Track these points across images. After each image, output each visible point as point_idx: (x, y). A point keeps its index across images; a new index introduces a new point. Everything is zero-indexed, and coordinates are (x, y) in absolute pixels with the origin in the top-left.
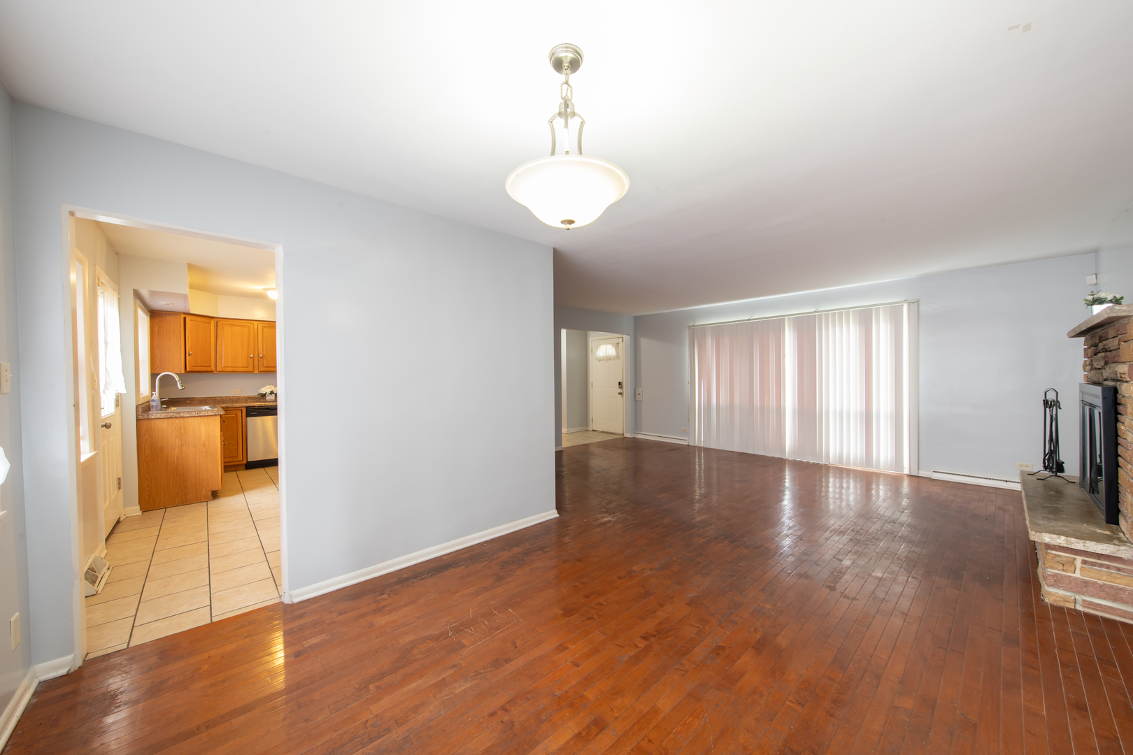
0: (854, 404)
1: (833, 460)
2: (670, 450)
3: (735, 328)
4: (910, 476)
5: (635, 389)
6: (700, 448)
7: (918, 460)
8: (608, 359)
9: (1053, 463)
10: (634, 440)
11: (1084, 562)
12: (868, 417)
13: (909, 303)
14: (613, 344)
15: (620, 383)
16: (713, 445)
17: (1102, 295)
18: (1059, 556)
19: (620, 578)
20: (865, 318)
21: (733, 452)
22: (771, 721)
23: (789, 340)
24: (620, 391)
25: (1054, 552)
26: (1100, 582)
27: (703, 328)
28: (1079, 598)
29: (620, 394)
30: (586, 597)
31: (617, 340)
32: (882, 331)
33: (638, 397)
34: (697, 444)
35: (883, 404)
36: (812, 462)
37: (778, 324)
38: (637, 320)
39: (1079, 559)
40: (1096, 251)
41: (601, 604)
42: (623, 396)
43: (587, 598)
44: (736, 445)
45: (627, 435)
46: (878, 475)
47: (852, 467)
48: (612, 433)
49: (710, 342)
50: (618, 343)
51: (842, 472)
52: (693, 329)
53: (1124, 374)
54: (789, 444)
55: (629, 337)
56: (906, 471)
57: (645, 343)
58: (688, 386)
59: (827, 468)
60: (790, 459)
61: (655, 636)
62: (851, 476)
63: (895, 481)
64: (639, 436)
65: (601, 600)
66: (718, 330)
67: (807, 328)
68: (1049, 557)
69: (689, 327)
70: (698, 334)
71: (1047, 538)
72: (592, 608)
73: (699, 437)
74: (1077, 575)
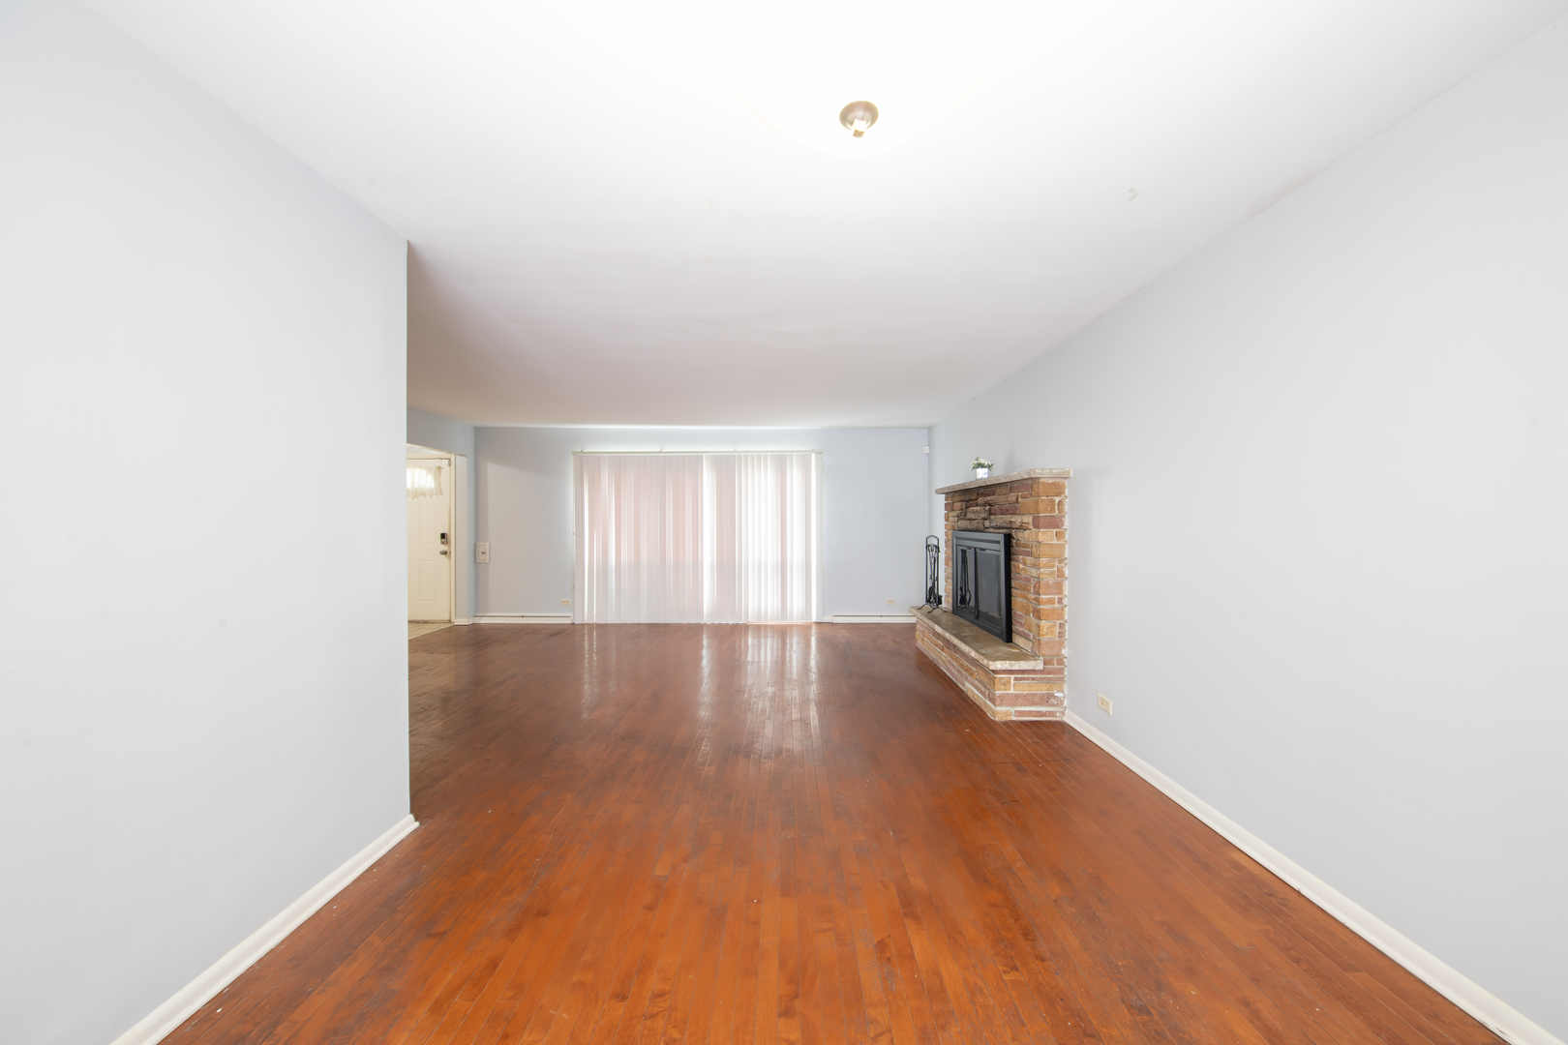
0: (772, 556)
1: (752, 620)
2: (551, 635)
3: (643, 461)
4: (816, 623)
5: (475, 545)
6: (591, 626)
7: (823, 606)
8: (419, 494)
9: (933, 597)
10: (475, 629)
11: (1016, 679)
12: (783, 567)
13: (818, 453)
14: (429, 469)
15: (443, 536)
16: (612, 618)
17: (982, 461)
18: (1002, 678)
19: (650, 908)
20: (781, 462)
21: (639, 624)
22: (1023, 1025)
23: (708, 479)
24: (444, 548)
25: (999, 676)
26: (1024, 693)
27: (597, 458)
28: (1012, 710)
29: (445, 553)
30: (621, 996)
31: (438, 463)
32: (795, 477)
33: (481, 557)
34: (586, 621)
35: (796, 555)
36: (731, 623)
37: (694, 462)
38: (479, 432)
39: (1013, 677)
40: (930, 429)
41: (661, 994)
42: (449, 557)
43: (624, 998)
44: (643, 616)
45: (458, 622)
46: (791, 626)
47: (770, 623)
48: (426, 622)
49: (606, 477)
50: (439, 468)
51: (759, 629)
52: (580, 456)
53: (1028, 523)
54: (708, 608)
55: (465, 459)
56: (814, 619)
57: (494, 472)
58: (572, 540)
59: (746, 627)
60: (708, 623)
61: (796, 996)
62: (769, 634)
63: (805, 630)
64: (483, 621)
65: (654, 983)
66: (619, 462)
67: (727, 468)
68: (997, 681)
69: (574, 453)
70: (587, 465)
71: (999, 665)
72: (653, 1016)
73: (590, 610)
74: (1012, 691)
